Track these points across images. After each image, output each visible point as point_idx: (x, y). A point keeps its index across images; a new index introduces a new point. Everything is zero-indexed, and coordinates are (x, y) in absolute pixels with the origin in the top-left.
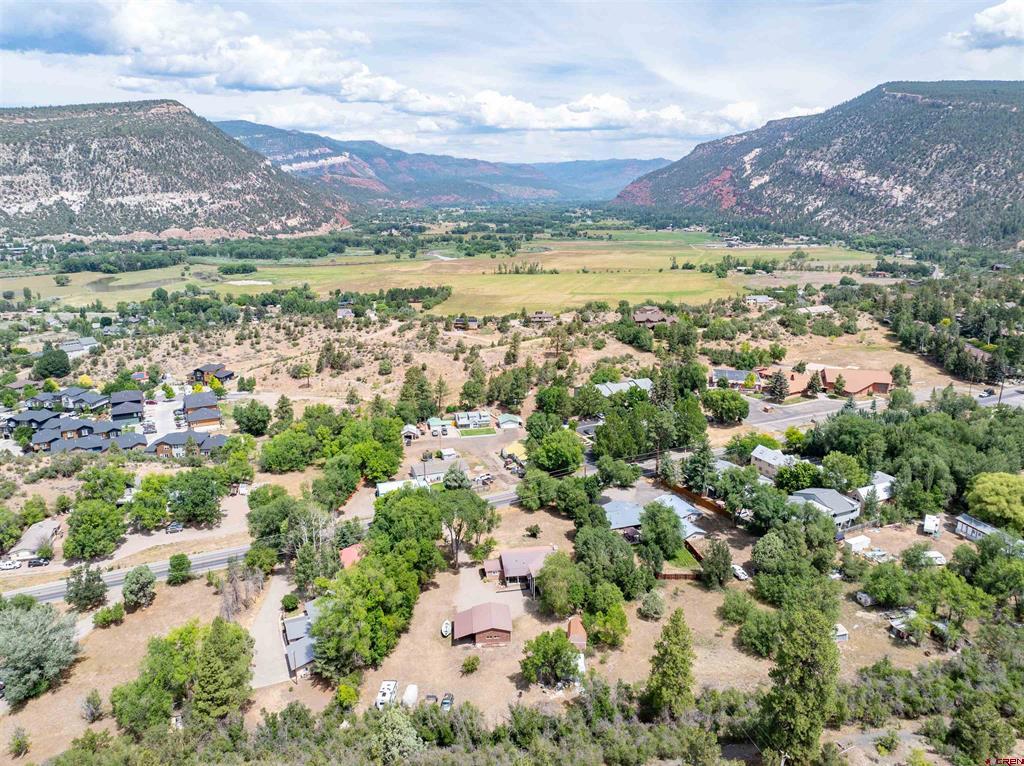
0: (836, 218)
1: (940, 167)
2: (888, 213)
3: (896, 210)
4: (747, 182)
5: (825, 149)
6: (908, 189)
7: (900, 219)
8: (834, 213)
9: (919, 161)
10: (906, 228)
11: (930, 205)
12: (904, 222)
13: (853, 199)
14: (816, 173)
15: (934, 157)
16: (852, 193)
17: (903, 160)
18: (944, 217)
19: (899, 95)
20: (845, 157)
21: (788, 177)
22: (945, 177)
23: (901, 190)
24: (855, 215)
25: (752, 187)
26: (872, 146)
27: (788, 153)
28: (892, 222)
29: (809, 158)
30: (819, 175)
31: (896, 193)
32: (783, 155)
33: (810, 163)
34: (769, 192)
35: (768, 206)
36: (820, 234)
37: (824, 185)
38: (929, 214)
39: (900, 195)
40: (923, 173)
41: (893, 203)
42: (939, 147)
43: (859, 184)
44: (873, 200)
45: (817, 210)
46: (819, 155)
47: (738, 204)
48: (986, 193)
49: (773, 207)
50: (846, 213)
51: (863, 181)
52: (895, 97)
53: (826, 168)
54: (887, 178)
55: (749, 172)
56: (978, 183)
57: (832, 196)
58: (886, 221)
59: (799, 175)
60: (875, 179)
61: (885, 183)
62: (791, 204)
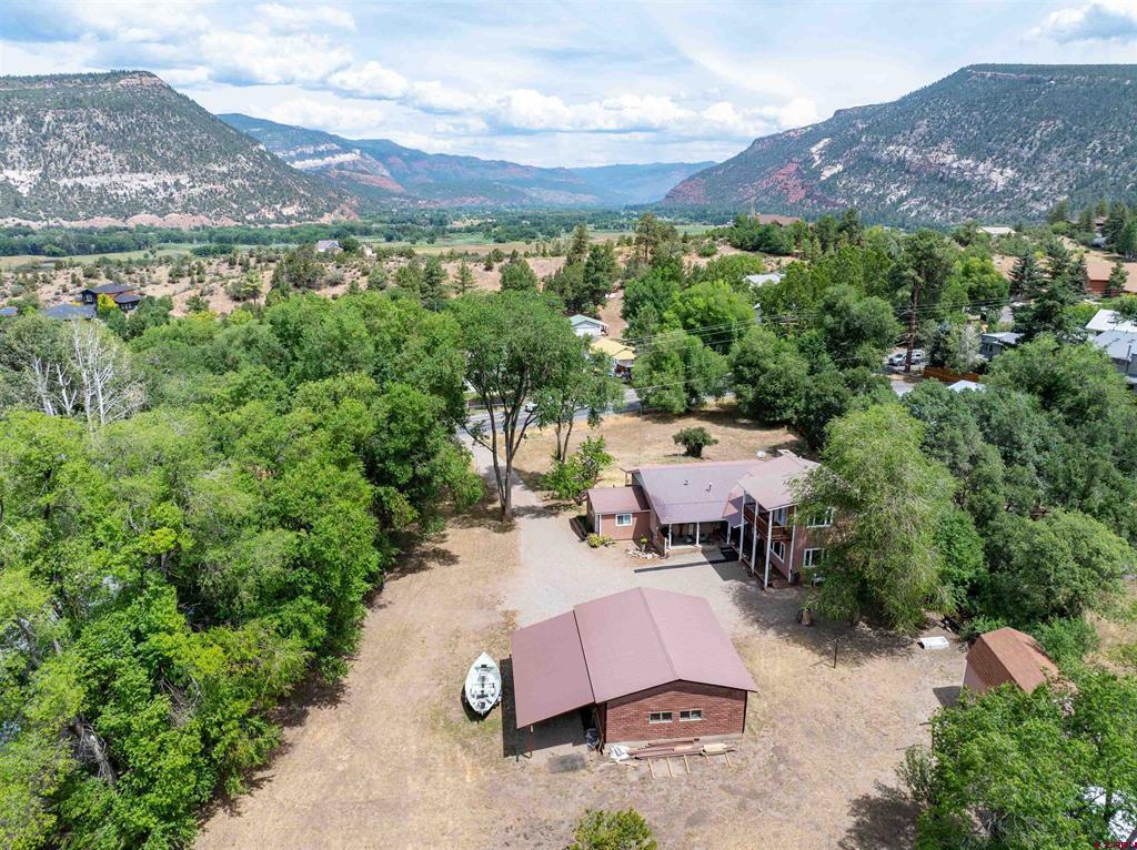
0: (924, 207)
1: (1046, 146)
2: (987, 198)
3: (996, 196)
4: (818, 172)
5: (908, 132)
6: (1009, 172)
7: (1001, 206)
8: (922, 202)
9: (1020, 140)
10: (1009, 214)
11: (1036, 189)
12: (1007, 208)
13: (944, 186)
14: (899, 160)
15: (1038, 135)
16: (942, 179)
17: (1002, 140)
18: (1054, 200)
19: (989, 74)
20: (932, 140)
21: (864, 164)
22: (1053, 157)
23: (1001, 173)
24: (947, 203)
25: (823, 178)
26: (963, 127)
27: (863, 139)
28: (992, 208)
29: (887, 143)
30: (902, 162)
31: (995, 176)
32: (858, 142)
33: (892, 148)
34: (844, 182)
35: (843, 197)
36: (907, 225)
37: (908, 172)
38: (1036, 198)
39: (1000, 178)
40: (1026, 153)
41: (992, 188)
42: (1043, 124)
43: (950, 168)
44: (968, 185)
45: (901, 200)
46: (901, 140)
47: (808, 197)
48: (1103, 173)
49: (849, 198)
50: (936, 201)
51: (955, 165)
52: (983, 76)
53: (910, 153)
54: (984, 160)
55: (819, 162)
56: (1093, 161)
57: (918, 183)
58: (985, 208)
59: (878, 162)
60: (970, 162)
61: (982, 166)
62: (870, 194)
